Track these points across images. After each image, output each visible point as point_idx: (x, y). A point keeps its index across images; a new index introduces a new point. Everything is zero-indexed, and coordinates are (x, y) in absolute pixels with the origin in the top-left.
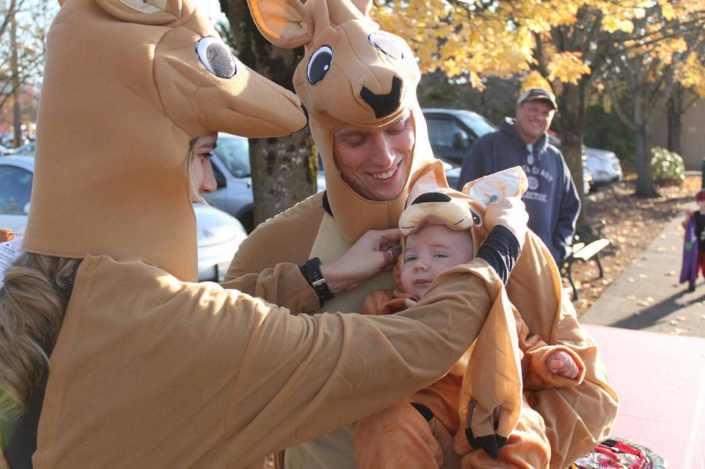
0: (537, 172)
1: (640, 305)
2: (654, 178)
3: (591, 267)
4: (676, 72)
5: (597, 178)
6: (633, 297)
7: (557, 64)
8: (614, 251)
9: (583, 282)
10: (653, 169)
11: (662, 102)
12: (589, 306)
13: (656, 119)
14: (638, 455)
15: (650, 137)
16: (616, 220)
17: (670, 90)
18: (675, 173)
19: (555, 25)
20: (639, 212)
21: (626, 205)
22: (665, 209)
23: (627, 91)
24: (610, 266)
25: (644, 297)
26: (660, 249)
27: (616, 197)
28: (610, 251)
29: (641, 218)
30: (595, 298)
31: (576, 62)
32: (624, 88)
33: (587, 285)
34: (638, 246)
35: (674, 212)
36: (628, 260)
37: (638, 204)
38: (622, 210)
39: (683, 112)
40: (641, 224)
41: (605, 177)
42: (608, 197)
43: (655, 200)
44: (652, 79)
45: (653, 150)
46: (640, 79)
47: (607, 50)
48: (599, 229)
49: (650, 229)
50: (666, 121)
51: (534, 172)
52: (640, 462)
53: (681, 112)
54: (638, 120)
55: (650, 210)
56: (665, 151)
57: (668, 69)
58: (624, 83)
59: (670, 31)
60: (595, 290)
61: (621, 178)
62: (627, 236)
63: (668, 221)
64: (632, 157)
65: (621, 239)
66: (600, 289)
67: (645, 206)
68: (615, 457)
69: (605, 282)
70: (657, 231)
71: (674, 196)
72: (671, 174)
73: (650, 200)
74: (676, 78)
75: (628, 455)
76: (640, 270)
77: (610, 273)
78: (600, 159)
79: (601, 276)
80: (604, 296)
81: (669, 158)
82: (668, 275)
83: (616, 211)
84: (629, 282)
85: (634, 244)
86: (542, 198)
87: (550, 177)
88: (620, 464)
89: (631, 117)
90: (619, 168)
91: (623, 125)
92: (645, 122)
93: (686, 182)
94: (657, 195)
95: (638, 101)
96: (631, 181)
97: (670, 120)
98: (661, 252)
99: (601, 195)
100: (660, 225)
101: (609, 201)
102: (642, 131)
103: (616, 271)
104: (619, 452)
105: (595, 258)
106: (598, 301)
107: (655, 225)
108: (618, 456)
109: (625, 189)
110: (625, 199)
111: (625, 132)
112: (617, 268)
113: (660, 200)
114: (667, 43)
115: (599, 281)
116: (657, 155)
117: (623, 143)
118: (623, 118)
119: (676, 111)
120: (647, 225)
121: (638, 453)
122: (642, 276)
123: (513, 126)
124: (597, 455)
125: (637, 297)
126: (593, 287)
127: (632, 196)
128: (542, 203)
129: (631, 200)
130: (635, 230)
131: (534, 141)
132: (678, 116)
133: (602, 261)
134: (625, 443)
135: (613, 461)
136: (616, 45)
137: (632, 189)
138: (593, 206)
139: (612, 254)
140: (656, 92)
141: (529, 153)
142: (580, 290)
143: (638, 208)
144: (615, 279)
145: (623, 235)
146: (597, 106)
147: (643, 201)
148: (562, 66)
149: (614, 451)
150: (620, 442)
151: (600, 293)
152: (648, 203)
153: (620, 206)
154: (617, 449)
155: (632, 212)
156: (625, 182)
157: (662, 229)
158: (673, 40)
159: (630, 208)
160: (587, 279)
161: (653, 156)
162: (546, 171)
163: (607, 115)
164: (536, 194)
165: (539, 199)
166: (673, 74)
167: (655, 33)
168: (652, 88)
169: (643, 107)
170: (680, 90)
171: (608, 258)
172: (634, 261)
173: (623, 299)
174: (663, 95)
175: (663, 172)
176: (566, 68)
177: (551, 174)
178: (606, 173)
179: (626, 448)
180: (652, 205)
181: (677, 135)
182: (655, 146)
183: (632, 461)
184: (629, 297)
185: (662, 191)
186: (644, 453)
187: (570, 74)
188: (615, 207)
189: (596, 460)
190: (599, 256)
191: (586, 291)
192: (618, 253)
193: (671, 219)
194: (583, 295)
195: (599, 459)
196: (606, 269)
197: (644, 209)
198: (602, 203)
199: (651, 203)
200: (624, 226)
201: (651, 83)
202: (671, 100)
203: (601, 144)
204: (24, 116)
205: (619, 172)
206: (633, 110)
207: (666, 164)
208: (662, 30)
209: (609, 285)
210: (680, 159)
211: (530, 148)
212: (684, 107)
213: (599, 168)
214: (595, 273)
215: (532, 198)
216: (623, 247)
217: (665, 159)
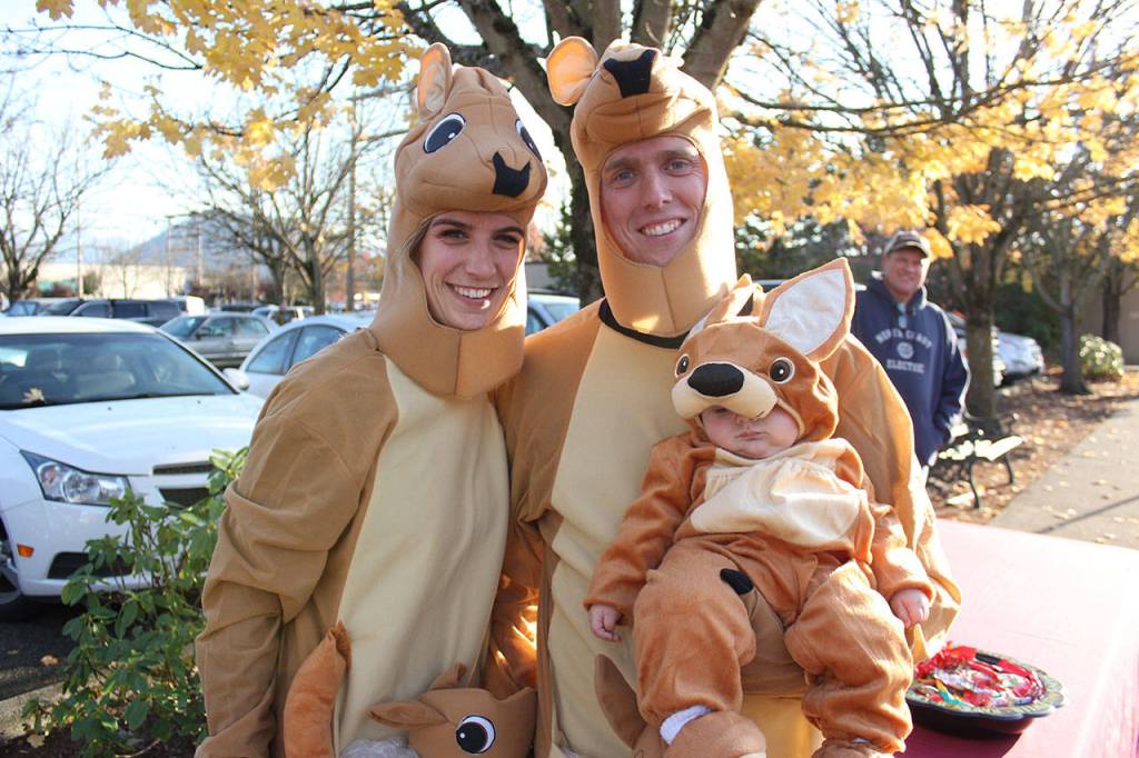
0: (912, 337)
1: (1058, 517)
2: (1084, 371)
3: (999, 471)
4: (1114, 242)
5: (1012, 368)
6: (1050, 508)
7: (958, 219)
8: (1029, 453)
9: (987, 488)
10: (1084, 360)
11: (1095, 279)
12: (994, 516)
13: (1087, 299)
14: (1028, 677)
15: (1080, 321)
16: (1033, 418)
17: (1105, 265)
18: (1111, 367)
19: (958, 173)
20: (1063, 410)
21: (1046, 402)
22: (1096, 408)
23: (1052, 267)
24: (1022, 470)
25: (1064, 509)
26: (1087, 454)
27: (1036, 393)
28: (1022, 453)
29: (1065, 417)
30: (1001, 507)
31: (982, 218)
32: (1049, 262)
33: (992, 492)
34: (1059, 449)
35: (1108, 412)
36: (1045, 464)
37: (1063, 401)
38: (1042, 407)
39: (1124, 293)
40: (1065, 424)
41: (1022, 368)
42: (1025, 392)
43: (1085, 397)
44: (1083, 251)
45: (1084, 338)
46: (1068, 250)
47: (1024, 211)
48: (1009, 424)
49: (1076, 431)
50: (1100, 305)
51: (908, 337)
52: (1029, 685)
53: (1120, 293)
54: (1065, 300)
55: (1077, 408)
56: (1099, 339)
57: (1104, 240)
58: (1049, 256)
59: (1106, 189)
60: (1002, 498)
61: (1042, 370)
62: (1046, 437)
63: (1099, 421)
64: (1059, 347)
65: (1039, 441)
66: (1008, 497)
67: (1071, 404)
68: (995, 677)
69: (1015, 489)
70: (1085, 433)
71: (1109, 394)
72: (1106, 367)
73: (1078, 397)
74: (1114, 249)
75: (1013, 676)
76: (1062, 477)
77: (1022, 479)
78: (1015, 345)
79: (1011, 481)
80: (1012, 505)
81: (1104, 348)
82: (1097, 484)
83: (1035, 409)
84: (1045, 490)
85: (1054, 445)
86: (919, 368)
87: (927, 342)
88: (1001, 686)
89: (1056, 298)
90: (1040, 357)
91: (1046, 308)
92: (1073, 302)
93: (1125, 377)
94: (1085, 392)
95: (1066, 277)
96: (1056, 375)
97: (1106, 303)
98: (1088, 458)
99: (1016, 389)
100: (1089, 426)
101: (1027, 396)
102: (1069, 313)
103: (1030, 477)
104: (1003, 672)
105: (1003, 459)
106: (1005, 511)
107: (1083, 426)
108: (1000, 676)
109: (1046, 383)
110: (1047, 394)
111: (1048, 316)
112: (1030, 473)
113: (1090, 397)
114: (1102, 204)
115: (1007, 488)
116: (1089, 344)
117: (1046, 329)
118: (1046, 298)
119: (1114, 291)
120: (1073, 426)
121: (1027, 675)
122: (1063, 484)
123: (881, 282)
124: (971, 672)
125: (1054, 508)
126: (1000, 493)
127: (1055, 392)
128: (918, 374)
129: (1053, 396)
130: (1057, 431)
131: (907, 299)
132: (1116, 299)
133: (1013, 465)
134: (1012, 662)
135: (992, 681)
136: (1036, 205)
137: (1055, 383)
138: (1004, 400)
139: (1026, 457)
140: (1085, 269)
141: (900, 314)
142: (983, 498)
143: (1062, 406)
144: (1028, 485)
145: (1041, 436)
146: (1014, 285)
147: (1069, 398)
148: (964, 222)
149: (995, 670)
150: (1005, 661)
151: (1008, 502)
152: (1075, 400)
153: (1039, 402)
154: (999, 669)
155: (1054, 411)
156: (1048, 375)
157: (1091, 431)
158: (1108, 200)
159: (1052, 405)
160: (993, 485)
161: (1084, 345)
162: (924, 334)
163: (1028, 295)
164: (910, 364)
165: (915, 370)
166: (1110, 245)
167: (1084, 191)
168: (1084, 262)
169: (1072, 284)
170: (1118, 266)
171: (1021, 462)
172: (1054, 466)
173: (1036, 510)
174: (1096, 271)
175: (1095, 365)
176: (970, 225)
177: (930, 339)
178: (1024, 364)
179: (1011, 668)
180: (1080, 403)
181: (1115, 320)
182: (1086, 333)
183: (1017, 684)
184: (1044, 508)
185: (1093, 387)
186: (1035, 675)
187: (975, 232)
188: (1034, 404)
189: (969, 679)
190: (1008, 457)
191: (991, 499)
192: (1033, 456)
193: (1103, 419)
194: (987, 503)
195: (974, 678)
196: (1017, 474)
197: (1070, 408)
198: (1017, 398)
199: (1079, 400)
200: (1044, 426)
201: (1082, 257)
202: (1108, 279)
203: (1017, 328)
204: (359, 284)
205: (1040, 363)
206: (1059, 289)
207: (1099, 355)
208: (1094, 188)
209: (1021, 492)
210: (1118, 350)
211: (902, 307)
212: (1123, 288)
213: (1015, 356)
214: (1004, 478)
215: (905, 369)
216: (1040, 450)
217: (1097, 349)
